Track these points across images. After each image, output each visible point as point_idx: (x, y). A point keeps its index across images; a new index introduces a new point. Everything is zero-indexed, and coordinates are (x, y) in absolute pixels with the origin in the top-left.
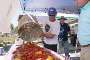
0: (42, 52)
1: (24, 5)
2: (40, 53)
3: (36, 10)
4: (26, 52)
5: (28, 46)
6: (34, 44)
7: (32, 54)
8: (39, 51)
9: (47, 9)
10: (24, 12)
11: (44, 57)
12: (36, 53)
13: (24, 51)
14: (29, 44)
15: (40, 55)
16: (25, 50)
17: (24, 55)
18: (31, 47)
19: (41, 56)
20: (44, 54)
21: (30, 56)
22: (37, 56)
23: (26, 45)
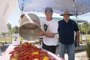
0: (39, 52)
1: (22, 6)
2: (36, 53)
4: (22, 52)
5: (25, 46)
6: (31, 44)
7: (28, 54)
8: (36, 51)
10: (22, 12)
11: (40, 57)
12: (33, 53)
15: (36, 55)
16: (22, 50)
17: (20, 55)
18: (28, 47)
19: (37, 57)
20: (41, 55)
21: (26, 57)
22: (33, 56)
23: (23, 45)
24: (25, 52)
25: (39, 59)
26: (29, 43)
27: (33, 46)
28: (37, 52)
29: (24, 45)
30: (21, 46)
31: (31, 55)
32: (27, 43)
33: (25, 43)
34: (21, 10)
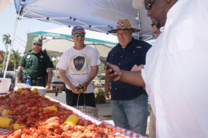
1: (22, 3)
3: (48, 19)
5: (24, 95)
7: (35, 110)
9: (75, 20)
10: (20, 17)
12: (45, 109)
13: (17, 105)
14: (27, 92)
15: (53, 111)
16: (19, 102)
17: (18, 111)
22: (47, 114)
23: (19, 93)
24: (26, 106)
25: (60, 117)
26: (32, 89)
27: (42, 97)
28: (53, 106)
29: (22, 93)
30: (14, 94)
31: (42, 111)
33: (23, 89)
34: (17, 12)
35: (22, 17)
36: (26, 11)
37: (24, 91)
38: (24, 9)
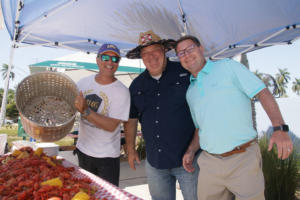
0: (65, 179)
2: (56, 182)
3: (57, 44)
4: (11, 181)
5: (21, 160)
6: (43, 155)
7: (31, 186)
8: (55, 177)
9: (95, 42)
11: (65, 193)
12: (44, 183)
13: (7, 178)
15: (55, 188)
16: (11, 173)
17: (5, 189)
18: (30, 165)
20: (69, 187)
22: (45, 192)
23: (15, 157)
24: (19, 179)
25: (62, 197)
26: (35, 149)
27: (49, 161)
28: (57, 179)
29: (19, 157)
30: (8, 159)
31: (39, 187)
32: (29, 150)
33: (22, 150)
34: (12, 38)
35: (19, 44)
36: (24, 36)
37: (22, 154)
38: (21, 33)
